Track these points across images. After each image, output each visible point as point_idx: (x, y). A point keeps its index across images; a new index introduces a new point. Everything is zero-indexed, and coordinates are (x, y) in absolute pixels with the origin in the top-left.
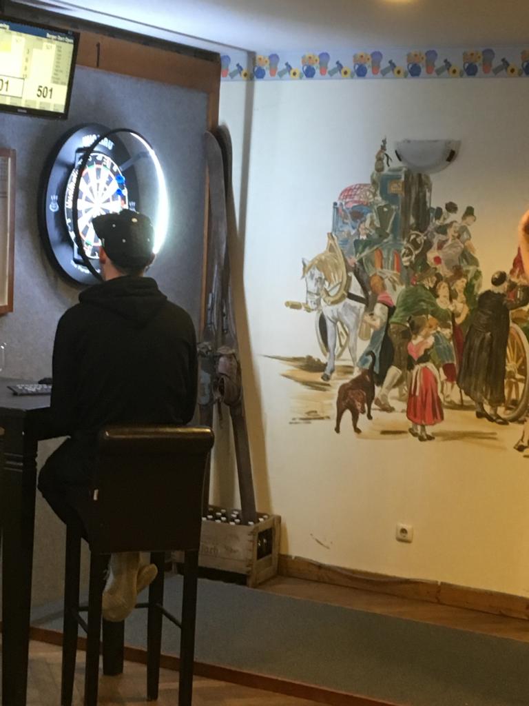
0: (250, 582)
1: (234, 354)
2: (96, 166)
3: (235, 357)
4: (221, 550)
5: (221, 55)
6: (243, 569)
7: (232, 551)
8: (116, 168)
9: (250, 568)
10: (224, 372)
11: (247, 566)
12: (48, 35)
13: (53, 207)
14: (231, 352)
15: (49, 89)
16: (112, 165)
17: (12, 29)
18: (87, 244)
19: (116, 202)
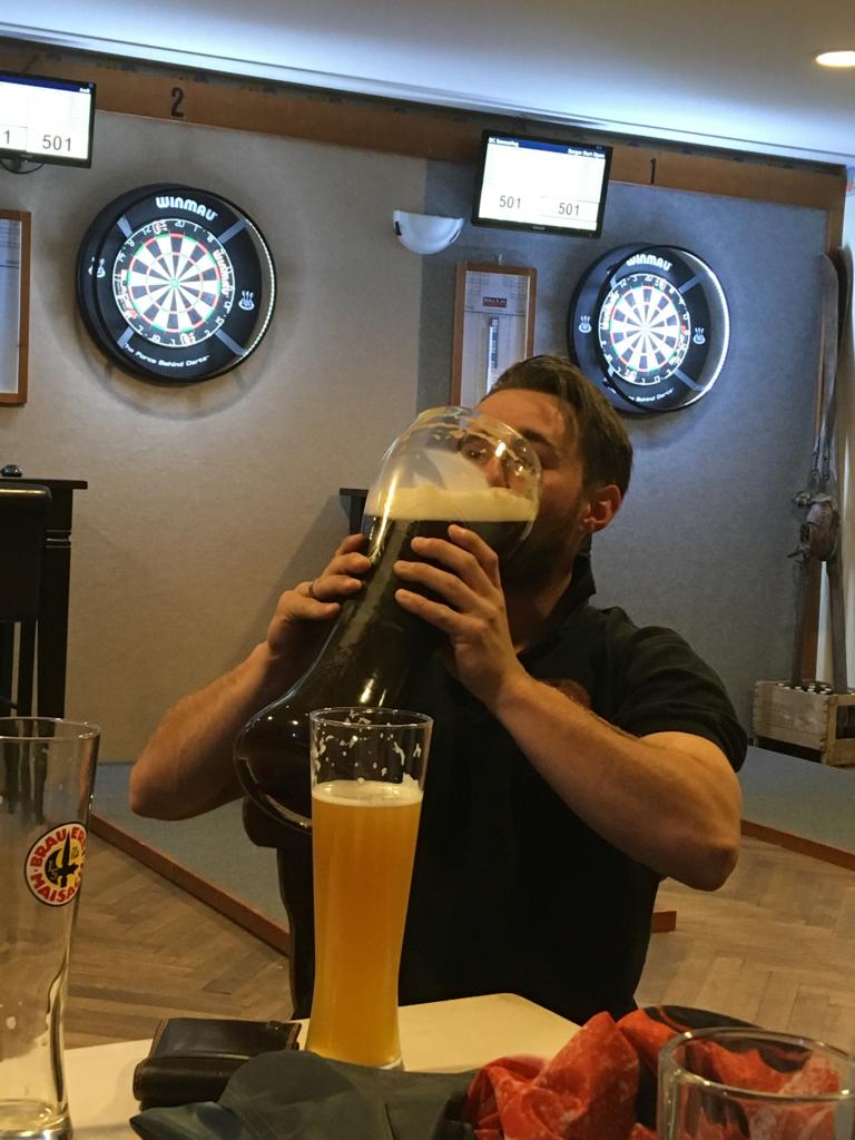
0: (824, 760)
1: (827, 502)
2: (643, 288)
3: (831, 506)
4: (798, 722)
5: (848, 167)
6: (816, 744)
7: (807, 723)
8: (673, 290)
9: (822, 744)
10: (812, 521)
11: (822, 740)
12: (570, 151)
13: (585, 328)
14: (824, 499)
15: (574, 205)
16: (668, 288)
17: (520, 146)
18: (631, 370)
19: (671, 327)
